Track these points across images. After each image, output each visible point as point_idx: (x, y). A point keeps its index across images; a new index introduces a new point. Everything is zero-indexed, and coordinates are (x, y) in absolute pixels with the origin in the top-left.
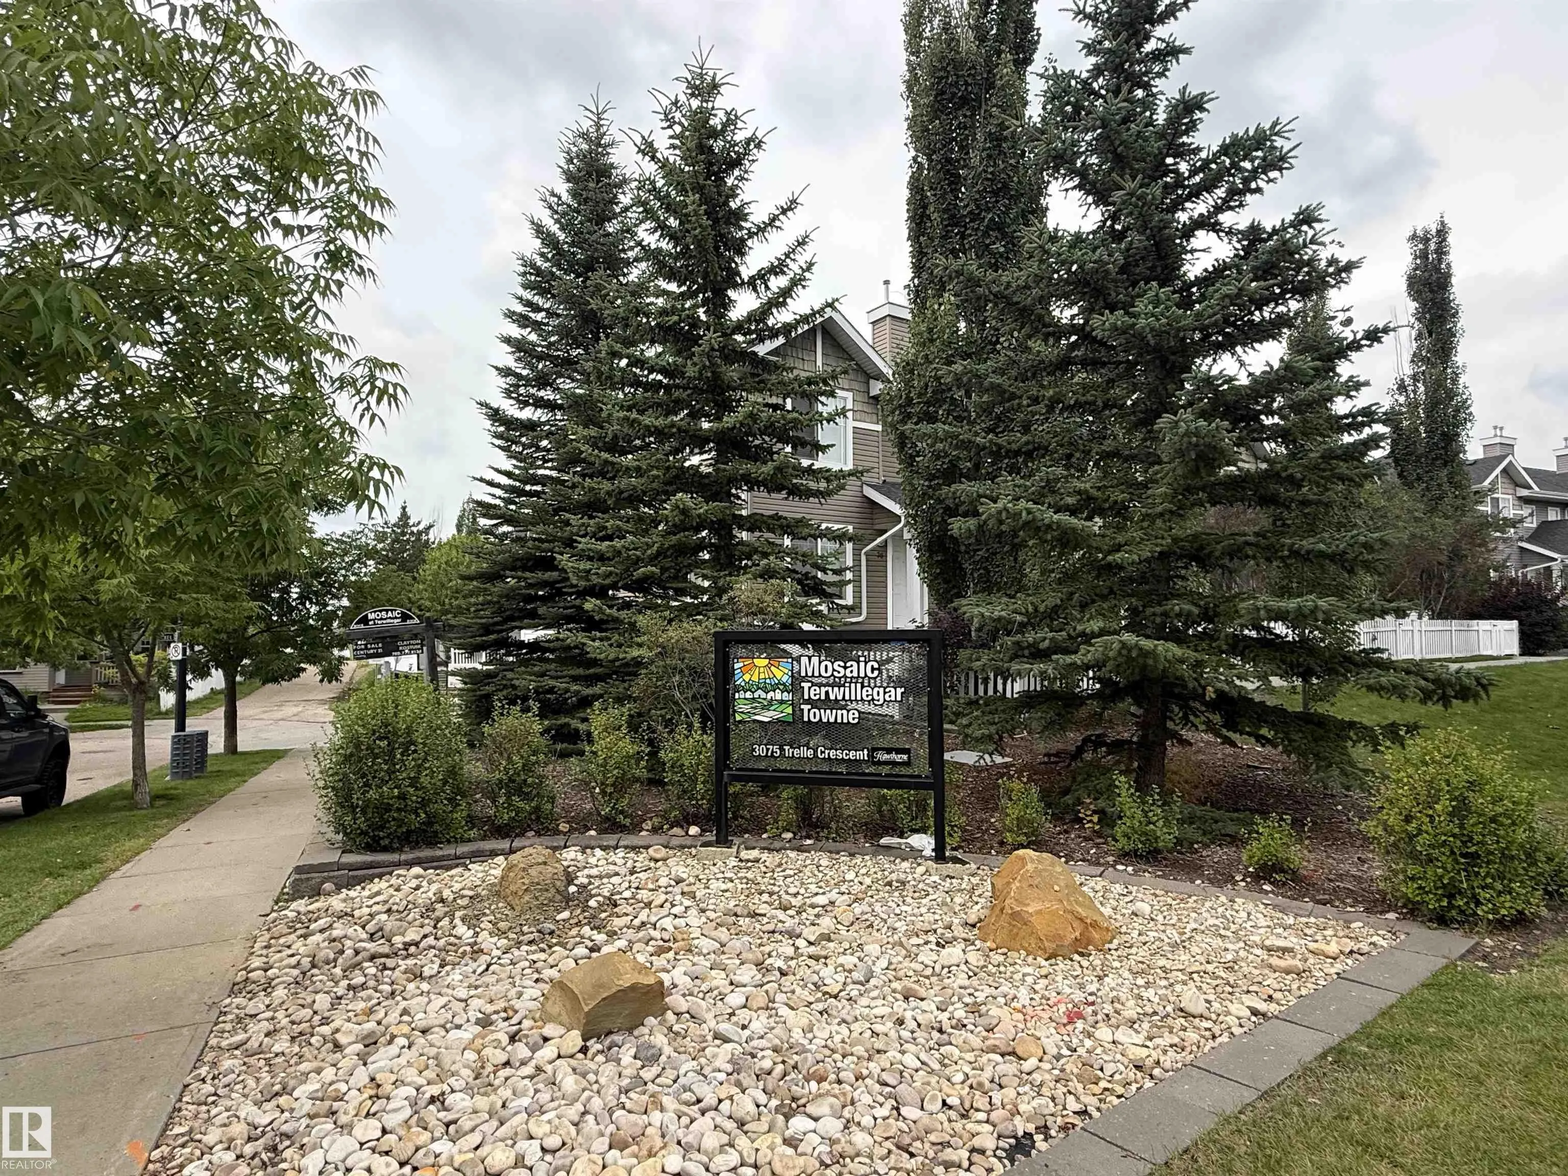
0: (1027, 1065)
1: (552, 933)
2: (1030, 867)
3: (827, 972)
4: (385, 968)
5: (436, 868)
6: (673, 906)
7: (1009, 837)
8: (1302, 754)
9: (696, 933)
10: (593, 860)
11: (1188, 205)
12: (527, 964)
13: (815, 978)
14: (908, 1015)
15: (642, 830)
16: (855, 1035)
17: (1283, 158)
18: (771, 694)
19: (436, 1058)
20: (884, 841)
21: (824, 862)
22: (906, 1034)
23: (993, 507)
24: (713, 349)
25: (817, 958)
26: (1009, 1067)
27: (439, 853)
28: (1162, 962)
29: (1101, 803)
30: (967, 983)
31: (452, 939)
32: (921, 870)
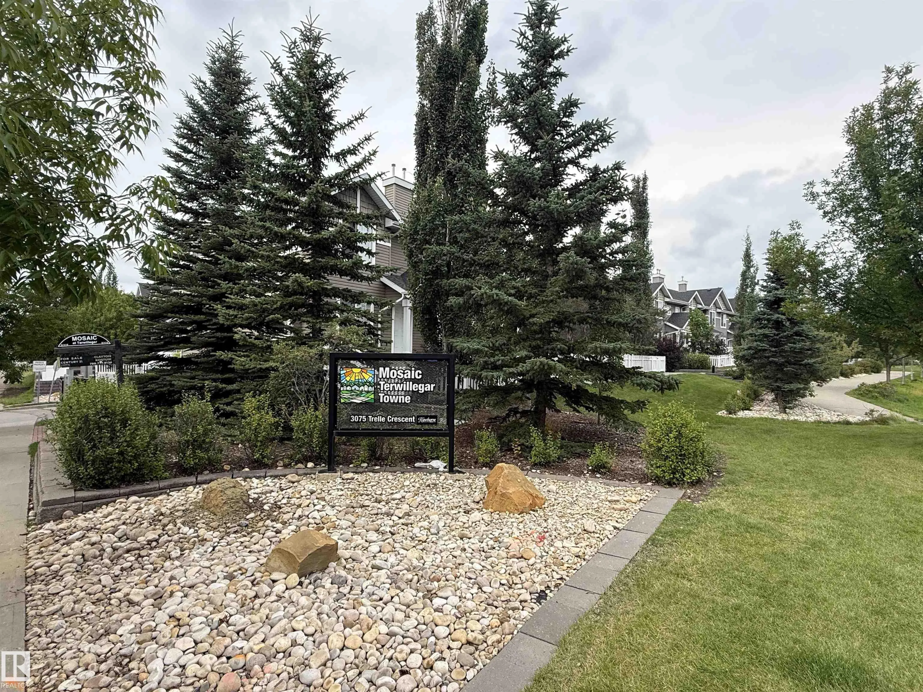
0: (531, 562)
1: (247, 526)
2: (506, 471)
3: (416, 530)
4: (140, 556)
5: (146, 496)
6: (315, 505)
7: (481, 459)
8: (607, 414)
9: (334, 519)
10: (255, 485)
11: (565, 152)
12: (239, 544)
13: (411, 534)
14: (466, 546)
15: (277, 467)
16: (445, 558)
17: (609, 137)
18: (362, 388)
19: (209, 600)
20: (417, 465)
21: (390, 477)
22: (469, 555)
23: (480, 292)
24: (318, 192)
25: (407, 525)
26: (523, 564)
27: (149, 487)
28: (569, 511)
29: (522, 441)
30: (487, 529)
31: (182, 535)
32: (442, 478)
